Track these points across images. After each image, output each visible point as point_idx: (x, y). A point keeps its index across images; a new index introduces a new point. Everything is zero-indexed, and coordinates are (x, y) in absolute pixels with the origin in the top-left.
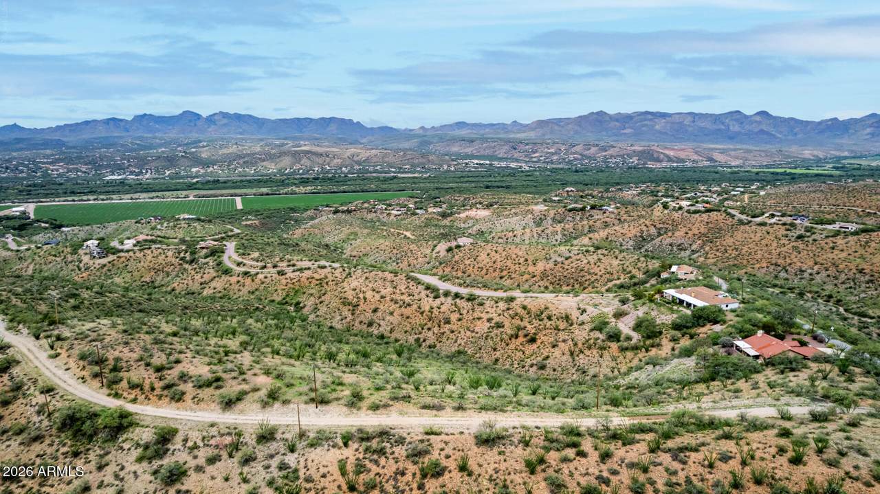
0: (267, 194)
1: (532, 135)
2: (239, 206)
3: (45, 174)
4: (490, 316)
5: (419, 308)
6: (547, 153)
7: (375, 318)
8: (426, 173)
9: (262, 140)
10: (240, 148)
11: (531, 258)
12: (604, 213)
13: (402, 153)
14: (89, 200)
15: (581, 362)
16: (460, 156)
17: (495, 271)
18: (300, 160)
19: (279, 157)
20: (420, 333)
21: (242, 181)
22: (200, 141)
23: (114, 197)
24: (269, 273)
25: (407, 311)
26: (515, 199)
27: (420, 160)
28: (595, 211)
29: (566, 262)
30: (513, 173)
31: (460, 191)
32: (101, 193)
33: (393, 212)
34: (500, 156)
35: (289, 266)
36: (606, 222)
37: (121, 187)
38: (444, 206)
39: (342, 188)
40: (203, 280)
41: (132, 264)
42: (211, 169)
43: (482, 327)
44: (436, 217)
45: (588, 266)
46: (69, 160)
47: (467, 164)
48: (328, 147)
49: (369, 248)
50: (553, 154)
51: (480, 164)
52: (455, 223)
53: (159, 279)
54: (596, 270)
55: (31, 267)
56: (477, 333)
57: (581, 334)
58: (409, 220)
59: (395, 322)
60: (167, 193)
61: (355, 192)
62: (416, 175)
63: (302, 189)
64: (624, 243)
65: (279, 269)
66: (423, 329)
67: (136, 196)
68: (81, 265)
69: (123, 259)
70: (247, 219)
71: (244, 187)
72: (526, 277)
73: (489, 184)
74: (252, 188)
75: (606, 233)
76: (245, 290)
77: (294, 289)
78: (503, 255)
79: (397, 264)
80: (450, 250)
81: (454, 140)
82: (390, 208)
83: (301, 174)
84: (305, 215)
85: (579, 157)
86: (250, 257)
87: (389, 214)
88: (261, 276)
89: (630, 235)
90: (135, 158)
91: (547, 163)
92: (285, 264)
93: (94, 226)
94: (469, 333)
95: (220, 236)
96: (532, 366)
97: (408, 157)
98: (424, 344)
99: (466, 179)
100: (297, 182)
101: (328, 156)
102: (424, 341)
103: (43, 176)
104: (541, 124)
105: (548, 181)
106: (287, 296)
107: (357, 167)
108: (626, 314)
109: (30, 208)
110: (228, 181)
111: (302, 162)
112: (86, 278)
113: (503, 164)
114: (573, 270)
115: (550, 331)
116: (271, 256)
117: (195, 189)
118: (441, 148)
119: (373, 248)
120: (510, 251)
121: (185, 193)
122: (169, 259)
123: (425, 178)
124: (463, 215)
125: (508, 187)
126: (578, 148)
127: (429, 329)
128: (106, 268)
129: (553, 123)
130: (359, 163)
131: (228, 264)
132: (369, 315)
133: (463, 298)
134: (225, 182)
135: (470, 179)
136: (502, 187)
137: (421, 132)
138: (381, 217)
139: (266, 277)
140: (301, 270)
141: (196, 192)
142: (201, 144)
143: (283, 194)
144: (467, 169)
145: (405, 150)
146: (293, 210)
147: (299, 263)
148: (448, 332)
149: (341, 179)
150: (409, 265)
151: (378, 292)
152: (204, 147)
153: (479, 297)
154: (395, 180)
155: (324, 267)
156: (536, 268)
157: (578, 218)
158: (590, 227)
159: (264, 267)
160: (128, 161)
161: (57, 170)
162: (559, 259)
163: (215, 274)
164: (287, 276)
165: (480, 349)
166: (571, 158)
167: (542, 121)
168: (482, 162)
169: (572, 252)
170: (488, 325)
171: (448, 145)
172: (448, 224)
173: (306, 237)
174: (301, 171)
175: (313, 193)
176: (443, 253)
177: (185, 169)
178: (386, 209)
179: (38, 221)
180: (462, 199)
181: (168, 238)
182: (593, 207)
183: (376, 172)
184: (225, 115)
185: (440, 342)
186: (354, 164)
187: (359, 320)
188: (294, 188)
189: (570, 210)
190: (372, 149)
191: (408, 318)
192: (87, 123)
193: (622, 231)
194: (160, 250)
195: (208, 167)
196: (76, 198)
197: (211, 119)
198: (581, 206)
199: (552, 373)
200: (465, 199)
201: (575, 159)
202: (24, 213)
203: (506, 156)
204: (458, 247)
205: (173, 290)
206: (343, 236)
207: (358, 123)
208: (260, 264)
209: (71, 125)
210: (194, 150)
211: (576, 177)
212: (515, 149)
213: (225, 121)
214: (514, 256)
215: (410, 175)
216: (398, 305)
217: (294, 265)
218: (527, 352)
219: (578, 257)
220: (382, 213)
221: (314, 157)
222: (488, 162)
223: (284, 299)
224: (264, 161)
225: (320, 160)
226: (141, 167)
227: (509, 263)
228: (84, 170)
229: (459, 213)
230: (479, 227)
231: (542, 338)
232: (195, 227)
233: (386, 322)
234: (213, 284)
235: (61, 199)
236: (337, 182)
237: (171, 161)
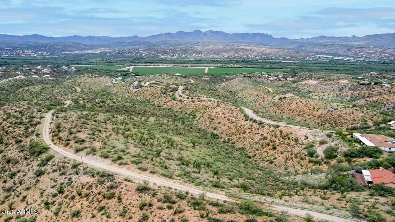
0: (220, 67)
1: (362, 43)
2: (206, 71)
3: (141, 55)
4: (263, 133)
5: (237, 124)
6: (368, 53)
7: (218, 126)
8: (297, 60)
9: (225, 43)
10: (214, 46)
11: (316, 107)
12: (382, 87)
13: (287, 51)
14: (151, 66)
15: (289, 164)
16: (318, 53)
17: (297, 111)
18: (238, 52)
19: (230, 51)
20: (231, 136)
21: (211, 61)
22: (199, 43)
23: (160, 65)
24: (189, 101)
25: (231, 125)
26: (337, 76)
27: (296, 54)
28: (376, 86)
29: (334, 111)
30: (343, 63)
31: (310, 70)
32: (156, 63)
33: (270, 78)
34: (340, 54)
35: (197, 99)
36: (380, 92)
37: (164, 61)
38: (296, 77)
39: (253, 66)
40: (165, 101)
41: (145, 92)
42: (200, 55)
43: (257, 138)
44: (290, 82)
45: (345, 115)
46: (149, 50)
47: (319, 57)
48: (252, 47)
49: (247, 94)
50: (372, 53)
51: (327, 58)
52: (299, 86)
53: (152, 99)
54: (348, 118)
55: (116, 90)
56: (254, 140)
57: (298, 149)
58: (277, 83)
59: (224, 130)
60: (180, 64)
61: (258, 68)
62: (291, 62)
63: (235, 66)
64: (387, 105)
65: (193, 100)
66: (233, 134)
67: (167, 65)
68: (129, 91)
69: (143, 90)
70: (205, 77)
71: (211, 63)
72: (311, 116)
73: (328, 68)
74: (214, 64)
75: (377, 98)
76: (178, 107)
77: (196, 109)
78: (304, 104)
79: (255, 103)
80: (280, 99)
81: (316, 45)
82: (269, 76)
83: (238, 59)
84: (231, 77)
85: (389, 55)
86: (186, 93)
87: (268, 80)
88: (185, 102)
89: (392, 101)
90: (173, 49)
91: (367, 58)
92: (196, 98)
93: (146, 76)
94: (250, 140)
95: (185, 83)
96: (267, 161)
97: (290, 52)
98: (231, 142)
99: (316, 65)
100: (234, 62)
101: (251, 51)
102: (231, 140)
103: (140, 56)
104: (369, 37)
105: (363, 68)
106: (192, 112)
107: (264, 57)
108: (326, 143)
109: (131, 68)
110: (206, 60)
111: (239, 53)
112: (129, 96)
113: (340, 58)
114: (336, 116)
115: (285, 145)
116: (192, 94)
117: (191, 63)
118: (309, 48)
119: (249, 94)
120: (308, 102)
121: (187, 64)
122: (158, 91)
123: (295, 63)
124: (303, 83)
125: (337, 70)
126: (388, 51)
127: (236, 135)
128: (137, 93)
129: (377, 36)
130: (265, 55)
131: (177, 95)
132: (216, 124)
133: (256, 123)
134: (204, 61)
135: (319, 65)
136: (334, 70)
137: (301, 41)
138: (264, 80)
139: (187, 103)
140: (201, 101)
141: (191, 65)
142: (199, 44)
143: (226, 67)
144: (319, 60)
145: (289, 49)
146: (227, 74)
147: (203, 98)
148: (242, 138)
149: (254, 62)
150: (260, 104)
151: (224, 115)
152: (200, 45)
153: (264, 123)
154: (280, 64)
155: (211, 101)
156: (317, 113)
157: (365, 89)
158: (369, 94)
159: (188, 98)
160: (170, 50)
161: (144, 53)
162: (331, 110)
163: (170, 100)
164: (195, 103)
165: (252, 148)
166: (383, 55)
167: (370, 35)
168: (328, 56)
169: (339, 106)
170: (260, 137)
171: (313, 48)
172: (295, 86)
173: (225, 87)
174: (238, 57)
175: (239, 67)
176: (277, 100)
177: (190, 55)
178: (267, 77)
179: (132, 73)
180: (309, 74)
181: (163, 83)
182: (376, 84)
183: (272, 59)
184: (212, 32)
185: (238, 142)
186: (262, 55)
187: (212, 126)
188: (232, 65)
189: (361, 84)
190: (273, 48)
191: (230, 128)
192: (159, 35)
193: (388, 98)
194: (156, 88)
195: (200, 54)
196: (147, 65)
197: (205, 34)
198: (368, 82)
199: (274, 166)
200: (310, 75)
201: (385, 57)
202: (128, 69)
203: (343, 54)
204: (285, 98)
205: (154, 104)
206: (240, 88)
207: (270, 36)
208: (188, 97)
209: (154, 36)
210: (195, 47)
211: (381, 67)
212: (349, 50)
213: (212, 34)
214: (309, 105)
215: (289, 62)
216: (229, 122)
217: (199, 99)
218: (269, 154)
219: (341, 109)
220: (265, 79)
221: (245, 51)
222: (331, 57)
223: (191, 113)
224: (223, 52)
225: (247, 53)
226: (173, 53)
227: (305, 109)
228: (153, 53)
229: (302, 81)
230: (308, 89)
231: (280, 148)
232: (178, 79)
233: (221, 129)
234: (168, 104)
235: (143, 65)
236: (252, 63)
237: (185, 51)
